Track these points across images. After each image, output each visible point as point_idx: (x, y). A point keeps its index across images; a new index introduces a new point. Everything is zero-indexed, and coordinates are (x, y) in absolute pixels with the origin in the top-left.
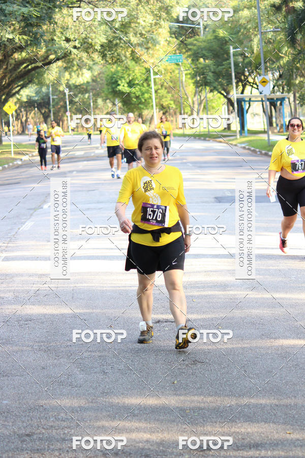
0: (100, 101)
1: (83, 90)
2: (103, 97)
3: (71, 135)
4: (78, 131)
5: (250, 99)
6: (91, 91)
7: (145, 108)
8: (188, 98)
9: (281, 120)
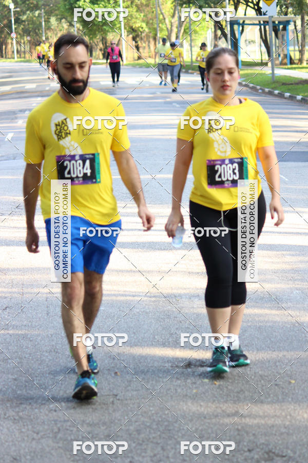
0: (53, 20)
1: (32, 6)
2: (57, 15)
3: (17, 62)
4: (25, 58)
5: (244, 21)
6: (43, 7)
7: (110, 30)
8: (164, 19)
9: (285, 49)
